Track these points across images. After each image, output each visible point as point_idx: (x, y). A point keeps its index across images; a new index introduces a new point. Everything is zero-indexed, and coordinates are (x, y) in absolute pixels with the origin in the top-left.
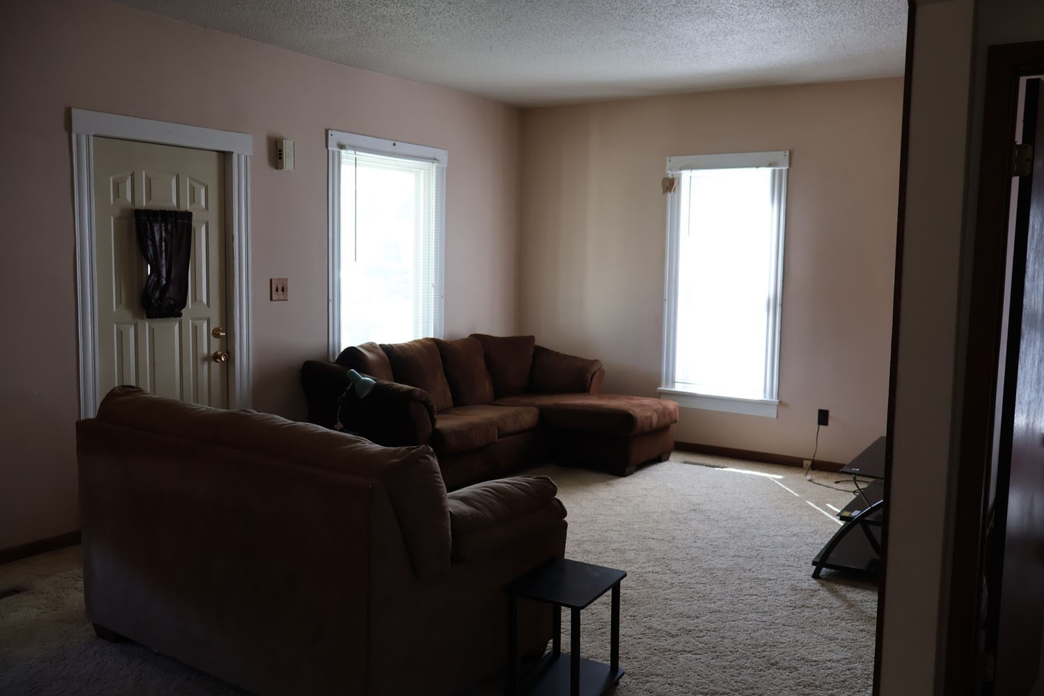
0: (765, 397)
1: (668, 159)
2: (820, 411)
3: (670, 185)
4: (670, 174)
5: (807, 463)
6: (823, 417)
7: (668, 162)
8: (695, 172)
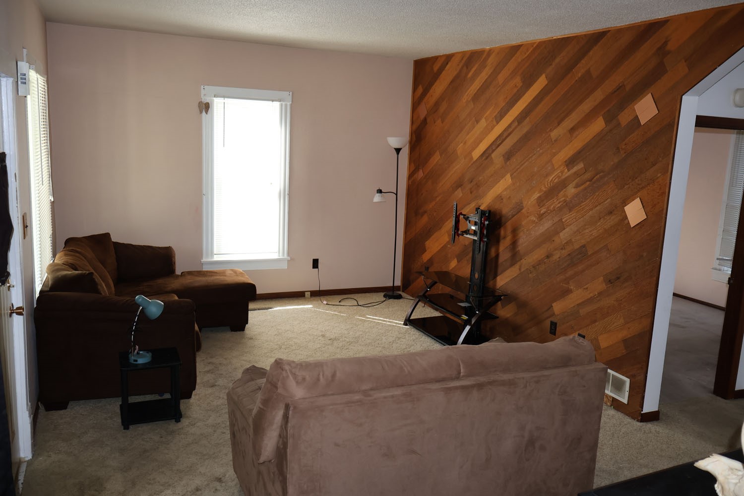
0: (279, 256)
1: (202, 87)
2: (314, 260)
3: (206, 107)
4: (205, 99)
5: (308, 294)
6: (315, 264)
7: (202, 90)
8: (227, 100)
